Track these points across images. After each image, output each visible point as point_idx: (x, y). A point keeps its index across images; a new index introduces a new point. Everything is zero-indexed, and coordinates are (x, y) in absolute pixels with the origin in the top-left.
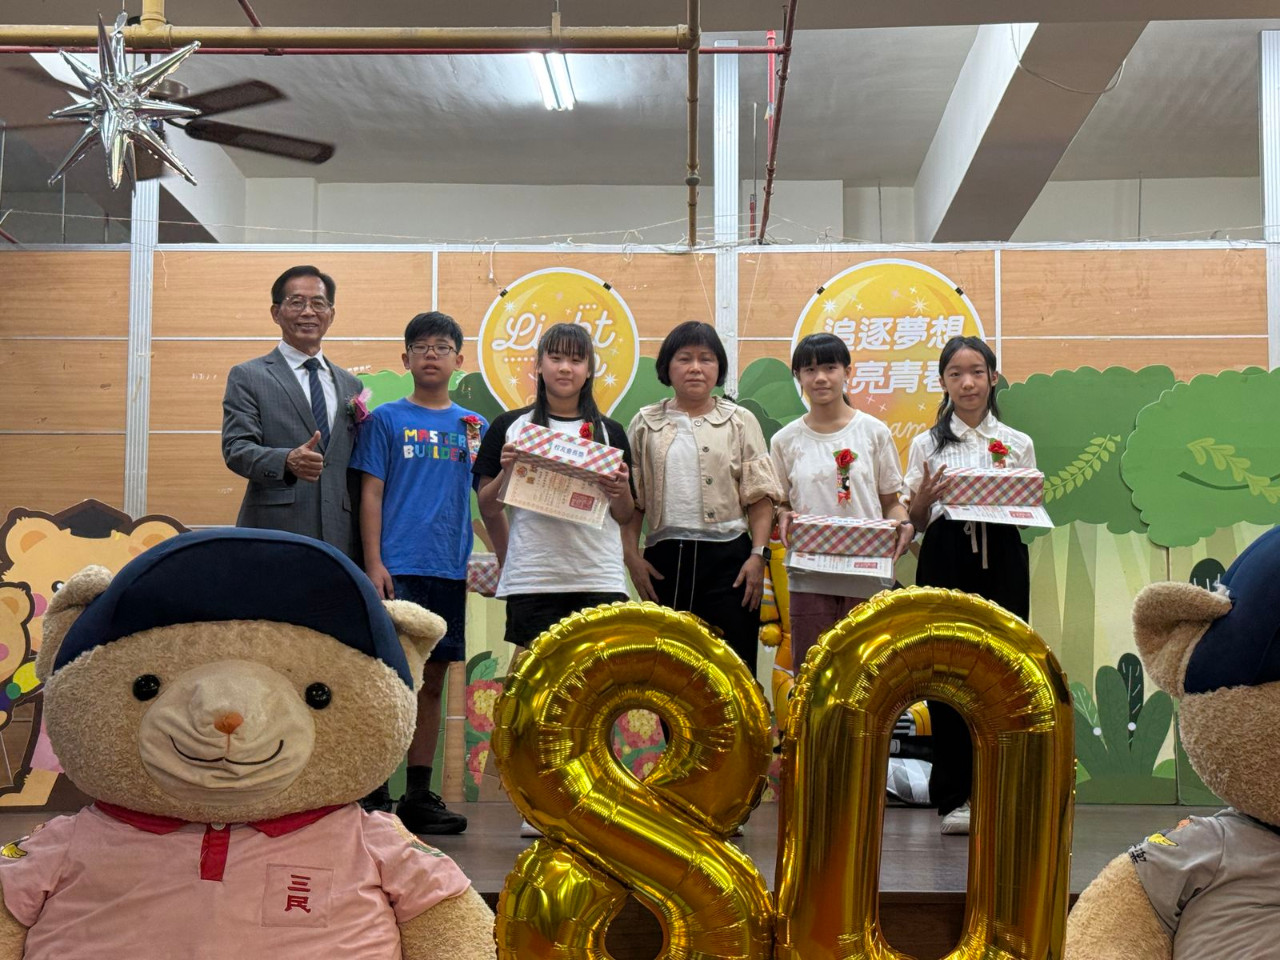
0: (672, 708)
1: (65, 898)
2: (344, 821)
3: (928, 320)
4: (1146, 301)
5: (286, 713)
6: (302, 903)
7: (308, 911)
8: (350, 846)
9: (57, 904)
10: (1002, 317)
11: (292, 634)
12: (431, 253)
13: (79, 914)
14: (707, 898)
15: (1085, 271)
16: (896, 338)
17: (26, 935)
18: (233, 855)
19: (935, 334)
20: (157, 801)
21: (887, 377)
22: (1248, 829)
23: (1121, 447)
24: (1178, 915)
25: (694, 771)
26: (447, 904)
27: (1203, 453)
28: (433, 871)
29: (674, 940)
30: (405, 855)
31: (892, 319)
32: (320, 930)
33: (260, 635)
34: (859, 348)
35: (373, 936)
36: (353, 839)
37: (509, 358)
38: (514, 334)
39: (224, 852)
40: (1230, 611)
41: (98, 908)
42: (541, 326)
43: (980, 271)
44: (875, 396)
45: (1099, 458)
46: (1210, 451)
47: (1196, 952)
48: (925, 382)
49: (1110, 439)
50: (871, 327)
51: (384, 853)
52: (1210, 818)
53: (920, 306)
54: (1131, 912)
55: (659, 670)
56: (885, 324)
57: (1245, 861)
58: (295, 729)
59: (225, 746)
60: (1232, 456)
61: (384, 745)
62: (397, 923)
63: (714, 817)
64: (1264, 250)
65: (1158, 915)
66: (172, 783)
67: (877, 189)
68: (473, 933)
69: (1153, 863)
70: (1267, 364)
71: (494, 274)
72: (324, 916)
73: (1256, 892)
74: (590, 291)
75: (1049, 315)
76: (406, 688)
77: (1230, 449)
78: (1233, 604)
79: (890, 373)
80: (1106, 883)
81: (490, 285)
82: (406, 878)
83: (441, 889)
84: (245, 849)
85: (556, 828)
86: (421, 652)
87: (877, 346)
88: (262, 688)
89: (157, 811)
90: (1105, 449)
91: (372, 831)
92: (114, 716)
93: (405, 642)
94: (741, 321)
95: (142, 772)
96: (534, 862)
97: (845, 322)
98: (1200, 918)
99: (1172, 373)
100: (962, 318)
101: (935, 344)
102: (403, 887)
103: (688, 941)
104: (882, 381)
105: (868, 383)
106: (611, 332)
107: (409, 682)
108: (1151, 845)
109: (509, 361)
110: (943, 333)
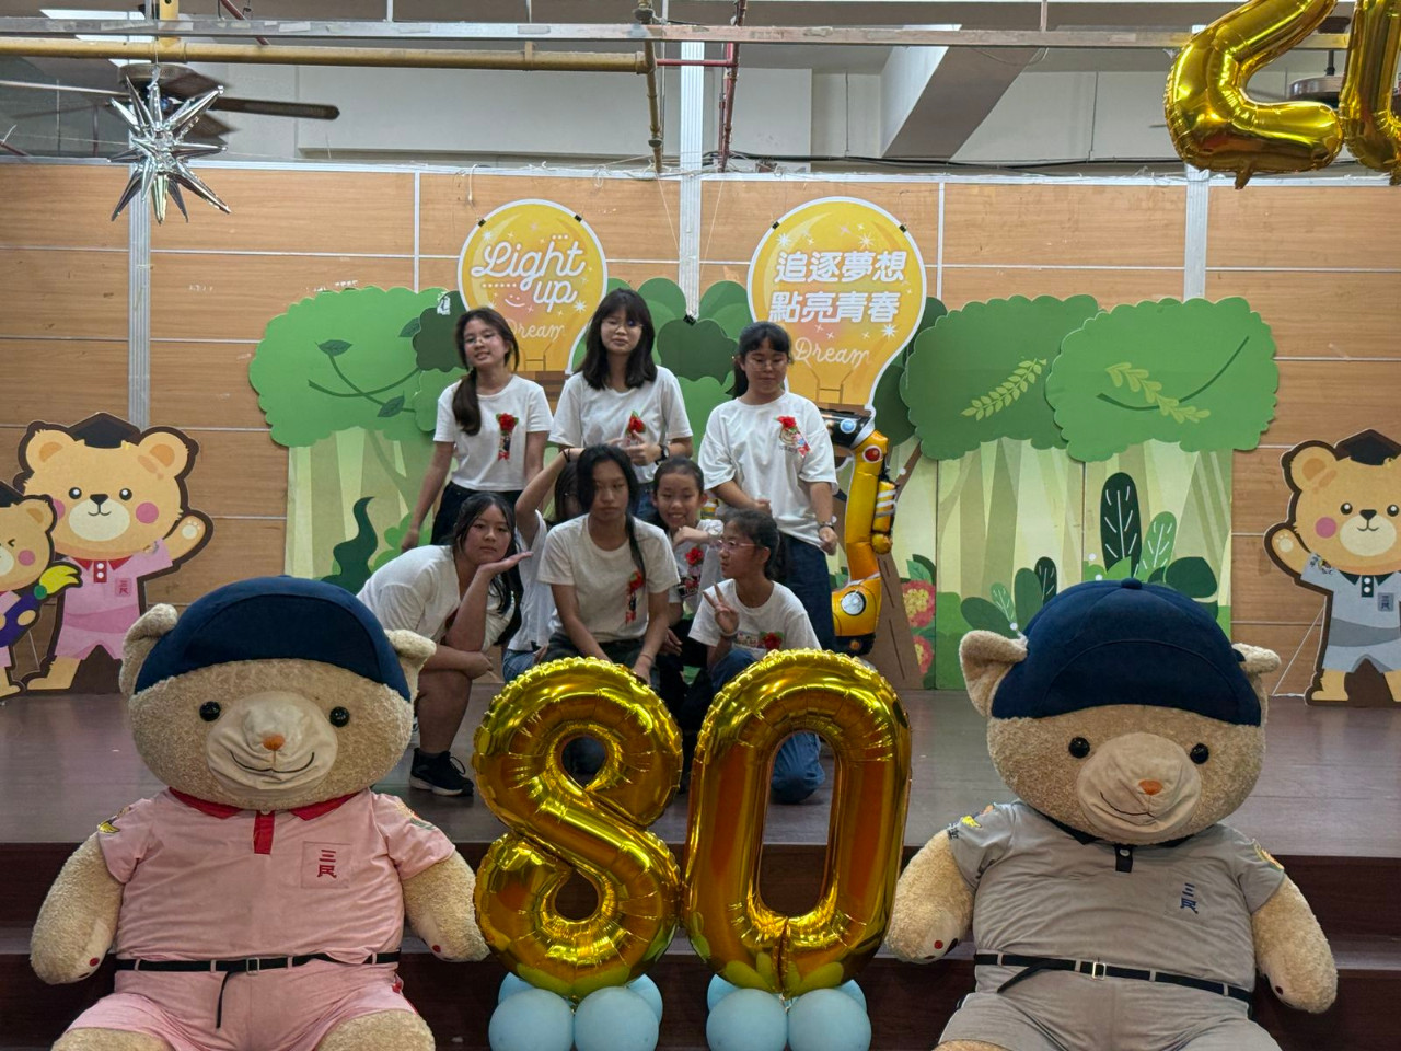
0: (608, 736)
1: (152, 864)
2: (360, 805)
3: (873, 254)
4: (1077, 233)
5: (316, 732)
6: (330, 871)
7: (335, 876)
8: (364, 826)
9: (148, 869)
10: (944, 245)
11: (319, 669)
12: (414, 174)
13: (163, 876)
14: (632, 875)
15: (1021, 203)
16: (844, 270)
17: (123, 890)
18: (275, 836)
19: (880, 268)
20: (221, 795)
21: (835, 308)
22: (1032, 817)
23: (1047, 370)
24: (979, 877)
25: (620, 781)
26: (437, 866)
27: (1120, 377)
28: (427, 841)
29: (606, 902)
30: (405, 831)
31: (841, 254)
32: (341, 891)
33: (296, 671)
34: (809, 280)
35: (382, 894)
36: (367, 820)
37: (487, 283)
38: (492, 262)
39: (271, 833)
40: (1025, 659)
41: (177, 872)
42: (516, 255)
43: (925, 202)
44: (824, 325)
45: (1026, 380)
46: (1126, 374)
47: (989, 906)
48: (869, 312)
49: (1037, 363)
50: (822, 261)
51: (390, 830)
52: (1008, 806)
53: (866, 241)
54: (944, 876)
55: (600, 711)
56: (834, 258)
57: (1026, 842)
58: (323, 744)
59: (271, 759)
60: (1147, 379)
61: (390, 750)
62: (400, 880)
63: (639, 816)
64: (1186, 187)
65: (964, 879)
66: (233, 785)
67: (844, 76)
68: (457, 889)
69: (963, 840)
70: (1182, 296)
71: (473, 196)
72: (347, 880)
73: (1030, 865)
74: (562, 222)
75: (987, 245)
76: (405, 702)
77: (1145, 373)
78: (1028, 654)
79: (838, 303)
80: (929, 853)
81: (469, 207)
82: (406, 848)
83: (432, 854)
84: (286, 831)
85: (522, 826)
86: (416, 666)
87: (826, 279)
88: (297, 713)
89: (220, 802)
90: (1032, 371)
91: (382, 812)
92: (187, 732)
93: (403, 663)
94: (703, 246)
95: (209, 774)
96: (503, 850)
97: (798, 255)
98: (990, 883)
99: (1095, 301)
100: (905, 254)
101: (879, 279)
102: (405, 855)
103: (617, 905)
104: (830, 310)
105: (817, 313)
106: (581, 262)
107: (406, 696)
108: (964, 826)
109: (487, 287)
110: (887, 268)
